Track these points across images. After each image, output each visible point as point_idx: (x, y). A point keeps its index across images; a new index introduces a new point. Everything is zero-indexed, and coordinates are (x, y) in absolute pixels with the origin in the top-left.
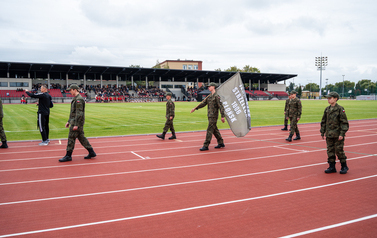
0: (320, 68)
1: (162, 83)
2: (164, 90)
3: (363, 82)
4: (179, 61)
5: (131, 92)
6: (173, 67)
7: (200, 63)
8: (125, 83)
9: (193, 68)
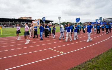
0: (59, 19)
1: (22, 23)
2: (22, 24)
3: (68, 22)
4: (25, 17)
5: (13, 25)
6: (24, 19)
7: (31, 18)
8: (11, 23)
9: (29, 19)
